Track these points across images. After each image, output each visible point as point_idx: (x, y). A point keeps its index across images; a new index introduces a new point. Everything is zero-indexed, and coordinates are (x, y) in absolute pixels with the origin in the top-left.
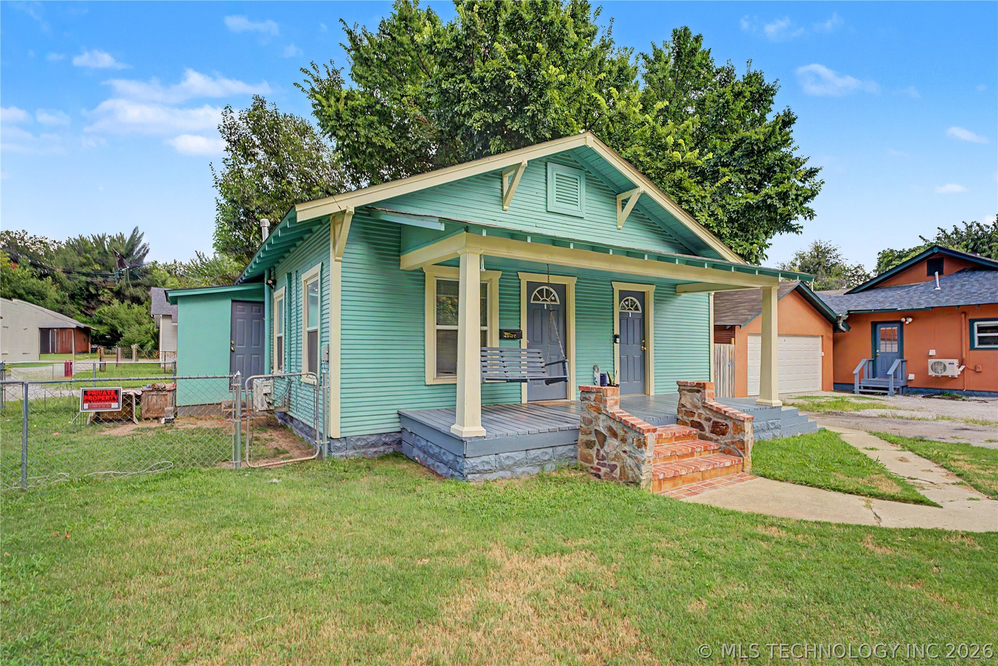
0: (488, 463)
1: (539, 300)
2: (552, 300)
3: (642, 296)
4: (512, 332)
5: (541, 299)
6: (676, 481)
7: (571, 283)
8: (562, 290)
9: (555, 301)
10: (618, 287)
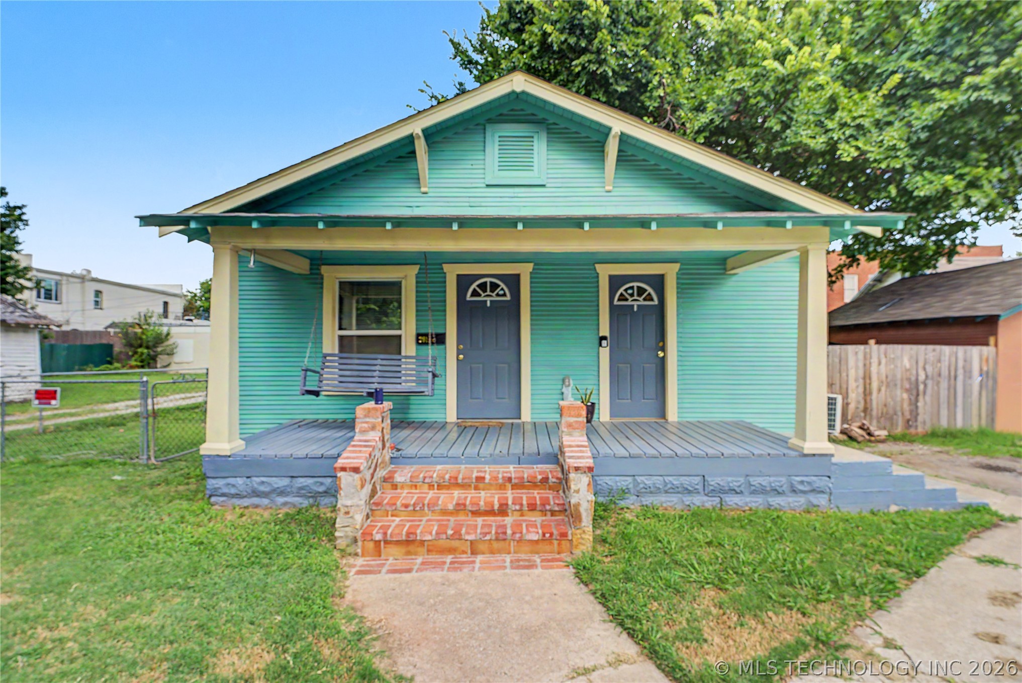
0: (234, 486)
1: (479, 295)
2: (498, 295)
3: (658, 282)
4: (438, 335)
5: (483, 295)
6: (411, 548)
7: (525, 270)
8: (513, 281)
9: (504, 295)
10: (605, 272)
